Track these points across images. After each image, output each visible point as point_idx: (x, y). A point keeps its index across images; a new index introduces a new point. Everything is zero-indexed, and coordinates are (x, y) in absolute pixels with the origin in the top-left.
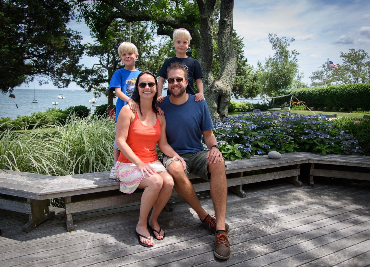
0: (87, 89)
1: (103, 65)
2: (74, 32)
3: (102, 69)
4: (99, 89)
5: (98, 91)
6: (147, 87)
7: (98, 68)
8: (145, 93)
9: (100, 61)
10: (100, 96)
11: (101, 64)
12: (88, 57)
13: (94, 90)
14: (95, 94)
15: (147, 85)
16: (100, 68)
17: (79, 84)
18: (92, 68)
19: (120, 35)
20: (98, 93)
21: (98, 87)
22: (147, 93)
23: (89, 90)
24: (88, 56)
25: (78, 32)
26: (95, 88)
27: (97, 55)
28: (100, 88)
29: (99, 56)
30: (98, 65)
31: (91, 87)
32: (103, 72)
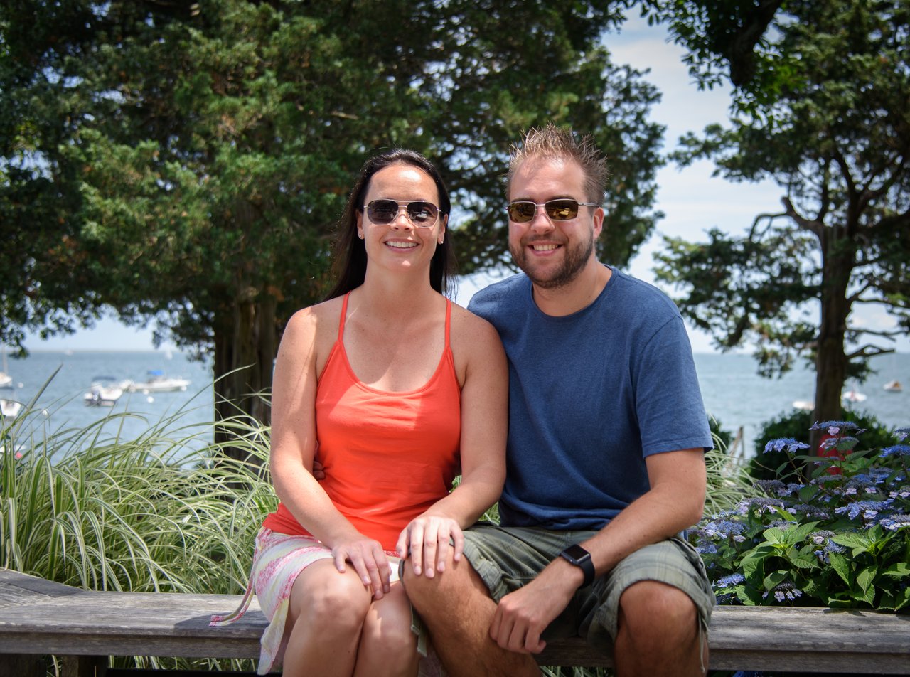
0: (722, 335)
1: (797, 218)
2: (618, 69)
3: (796, 236)
4: (779, 337)
5: (775, 347)
6: (403, 219)
7: (777, 235)
8: (392, 244)
9: (786, 201)
10: (785, 369)
11: (790, 211)
12: (727, 182)
13: (760, 342)
14: (763, 357)
15: (404, 212)
16: (788, 232)
17: (685, 310)
18: (746, 235)
19: (872, 69)
20: (775, 354)
21: (776, 325)
22: (398, 244)
23: (734, 340)
24: (726, 177)
25: (633, 67)
26: (761, 331)
27: (772, 171)
28: (789, 332)
29: (784, 177)
30: (772, 217)
31: (743, 325)
32: (803, 254)
